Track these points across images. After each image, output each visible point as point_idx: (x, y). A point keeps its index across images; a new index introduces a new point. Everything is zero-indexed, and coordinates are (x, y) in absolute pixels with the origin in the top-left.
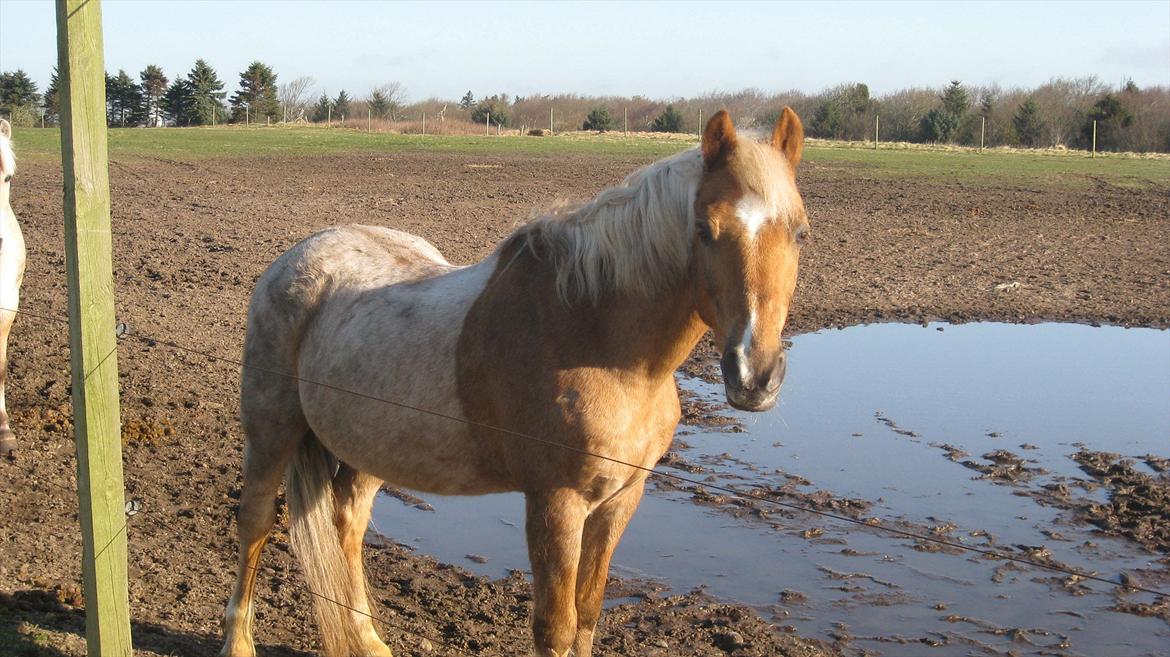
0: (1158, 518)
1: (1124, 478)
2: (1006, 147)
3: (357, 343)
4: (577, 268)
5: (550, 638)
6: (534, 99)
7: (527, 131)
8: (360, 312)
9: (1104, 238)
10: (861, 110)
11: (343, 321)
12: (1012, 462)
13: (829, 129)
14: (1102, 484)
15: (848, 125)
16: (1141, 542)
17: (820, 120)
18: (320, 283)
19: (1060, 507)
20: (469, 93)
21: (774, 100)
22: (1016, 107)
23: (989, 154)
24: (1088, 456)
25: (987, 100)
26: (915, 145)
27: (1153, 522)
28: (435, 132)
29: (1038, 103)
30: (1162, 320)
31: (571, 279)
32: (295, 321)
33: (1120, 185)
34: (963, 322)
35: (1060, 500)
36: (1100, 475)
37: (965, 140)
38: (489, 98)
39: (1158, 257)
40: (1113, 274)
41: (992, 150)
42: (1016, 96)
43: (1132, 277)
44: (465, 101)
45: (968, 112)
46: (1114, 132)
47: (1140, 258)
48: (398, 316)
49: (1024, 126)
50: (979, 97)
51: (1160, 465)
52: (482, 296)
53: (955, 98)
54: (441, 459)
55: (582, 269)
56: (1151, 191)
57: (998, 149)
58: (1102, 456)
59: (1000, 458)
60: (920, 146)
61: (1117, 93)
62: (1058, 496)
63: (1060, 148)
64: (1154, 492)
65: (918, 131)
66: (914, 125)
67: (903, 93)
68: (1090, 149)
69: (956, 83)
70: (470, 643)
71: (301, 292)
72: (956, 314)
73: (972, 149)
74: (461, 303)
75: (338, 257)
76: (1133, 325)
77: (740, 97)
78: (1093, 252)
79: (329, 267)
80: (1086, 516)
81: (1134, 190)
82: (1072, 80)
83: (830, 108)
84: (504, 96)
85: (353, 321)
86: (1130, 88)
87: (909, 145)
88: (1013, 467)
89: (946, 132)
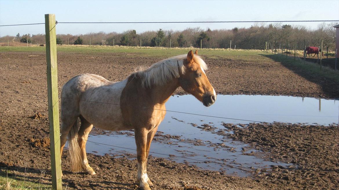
0: (246, 136)
1: (236, 129)
2: (177, 48)
3: (97, 97)
4: (146, 80)
5: (141, 159)
6: (38, 35)
7: (39, 45)
8: (96, 91)
9: (212, 72)
10: (134, 37)
11: (92, 94)
12: (209, 126)
13: (126, 43)
14: (231, 130)
15: (131, 42)
16: (244, 141)
17: (123, 40)
18: (85, 86)
19: (223, 135)
20: (19, 34)
21: (108, 35)
22: (178, 36)
23: (173, 50)
24: (226, 124)
25: (170, 34)
26: (152, 47)
27: (245, 137)
28: (12, 45)
29: (184, 35)
30: (232, 93)
31: (145, 83)
32: (78, 94)
33: (211, 58)
34: (183, 95)
35: (223, 134)
36: (230, 128)
37: (164, 45)
38: (25, 35)
39: (227, 77)
40: (217, 82)
41: (173, 48)
42: (177, 33)
43: (222, 82)
44: (17, 36)
45: (165, 37)
46: (205, 43)
47: (223, 77)
48: (107, 91)
49: (180, 41)
50: (167, 33)
51: (242, 125)
52: (125, 87)
53: (160, 34)
54: (115, 122)
55: (147, 81)
56: (220, 59)
57: (175, 48)
58: (229, 124)
59: (205, 126)
60: (153, 48)
61: (206, 32)
62: (222, 133)
63: (192, 48)
64: (244, 131)
65: (150, 43)
66: (149, 41)
67: (146, 32)
68: (200, 48)
69: (161, 30)
70: (107, 168)
71: (80, 88)
72: (181, 93)
73: (167, 48)
74: (121, 89)
75: (88, 81)
76: (226, 94)
77: (98, 34)
78: (210, 76)
79: (86, 83)
80: (230, 137)
81: (215, 59)
82: (193, 28)
83: (125, 37)
84: (29, 34)
85: (95, 93)
86: (209, 30)
87: (150, 47)
88: (209, 127)
89: (158, 43)
